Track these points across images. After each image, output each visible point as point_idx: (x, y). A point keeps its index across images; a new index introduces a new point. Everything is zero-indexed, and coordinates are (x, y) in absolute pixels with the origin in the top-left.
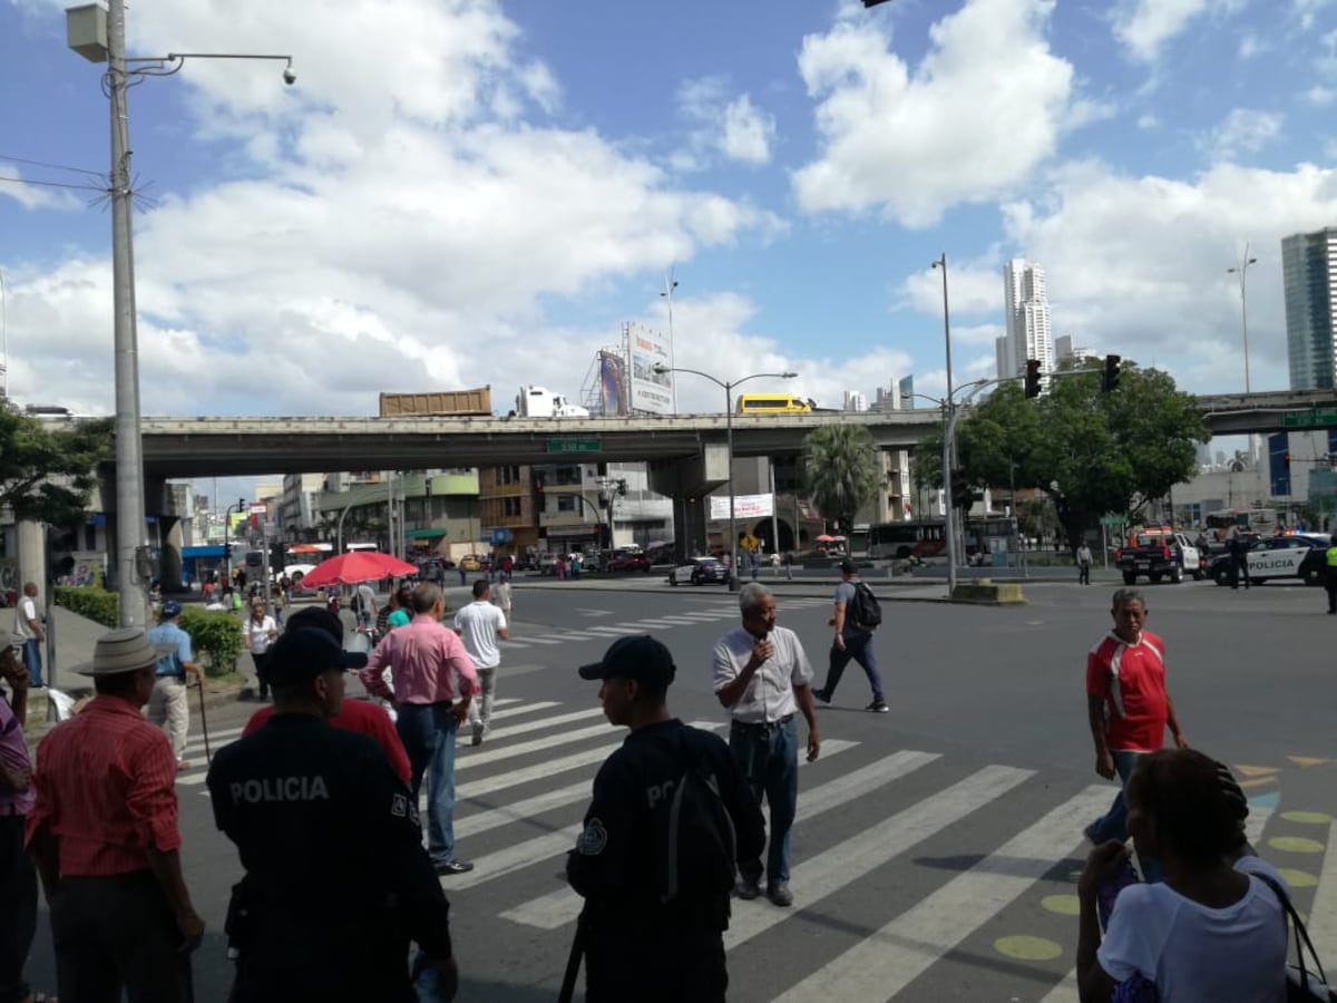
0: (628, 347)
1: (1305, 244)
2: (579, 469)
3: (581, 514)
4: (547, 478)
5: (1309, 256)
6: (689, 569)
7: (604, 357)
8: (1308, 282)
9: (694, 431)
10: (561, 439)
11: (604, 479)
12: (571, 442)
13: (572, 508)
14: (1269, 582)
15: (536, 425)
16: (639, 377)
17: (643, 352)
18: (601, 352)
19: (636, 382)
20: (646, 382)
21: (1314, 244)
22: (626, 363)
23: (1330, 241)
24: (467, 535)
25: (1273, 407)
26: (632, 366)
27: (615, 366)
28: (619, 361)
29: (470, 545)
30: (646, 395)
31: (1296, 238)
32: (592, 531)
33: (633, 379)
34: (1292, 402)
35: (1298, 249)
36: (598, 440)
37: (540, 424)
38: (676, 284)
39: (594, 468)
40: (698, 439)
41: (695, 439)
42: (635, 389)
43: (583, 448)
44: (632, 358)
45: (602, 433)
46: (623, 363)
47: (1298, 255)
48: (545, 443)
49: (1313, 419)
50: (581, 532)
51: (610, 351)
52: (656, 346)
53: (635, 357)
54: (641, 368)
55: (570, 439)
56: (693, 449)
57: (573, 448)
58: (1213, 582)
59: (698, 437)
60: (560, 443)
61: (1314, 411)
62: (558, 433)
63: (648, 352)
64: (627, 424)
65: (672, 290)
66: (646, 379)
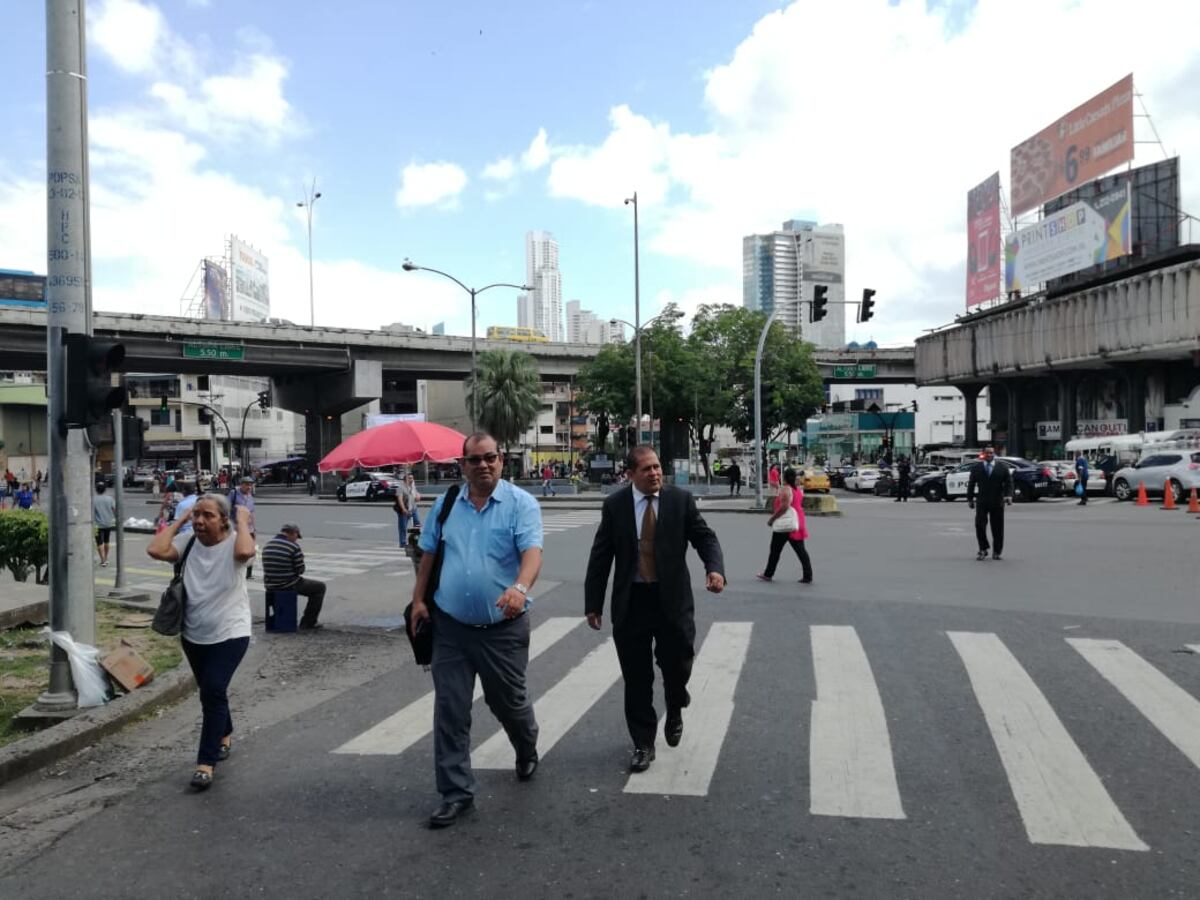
0: (231, 258)
1: (759, 243)
2: (177, 382)
3: (179, 428)
4: (139, 390)
5: (762, 252)
6: (364, 485)
7: (208, 266)
8: (760, 273)
9: (344, 346)
10: (200, 343)
11: (207, 393)
12: (211, 348)
13: (167, 422)
14: (958, 499)
15: (173, 326)
16: (242, 292)
17: (245, 267)
18: (205, 261)
19: (238, 297)
20: (247, 298)
21: (765, 243)
22: (229, 276)
23: (777, 242)
24: (26, 449)
25: (828, 361)
26: (235, 280)
27: (219, 278)
28: (223, 273)
29: (29, 459)
30: (247, 310)
31: (753, 237)
32: (191, 448)
33: (236, 293)
34: (842, 358)
35: (754, 246)
36: (242, 347)
37: (177, 325)
38: (318, 196)
39: (194, 381)
40: (349, 354)
41: (344, 355)
42: (237, 303)
43: (224, 355)
44: (234, 271)
45: (247, 341)
46: (226, 275)
47: (754, 251)
48: (181, 347)
49: (856, 372)
50: (178, 448)
51: (213, 261)
52: (256, 262)
53: (238, 271)
54: (243, 282)
55: (210, 343)
56: (344, 364)
57: (212, 355)
58: (923, 499)
59: (348, 351)
60: (199, 348)
61: (857, 367)
62: (197, 337)
63: (250, 267)
64: (274, 332)
65: (312, 201)
66: (248, 294)
